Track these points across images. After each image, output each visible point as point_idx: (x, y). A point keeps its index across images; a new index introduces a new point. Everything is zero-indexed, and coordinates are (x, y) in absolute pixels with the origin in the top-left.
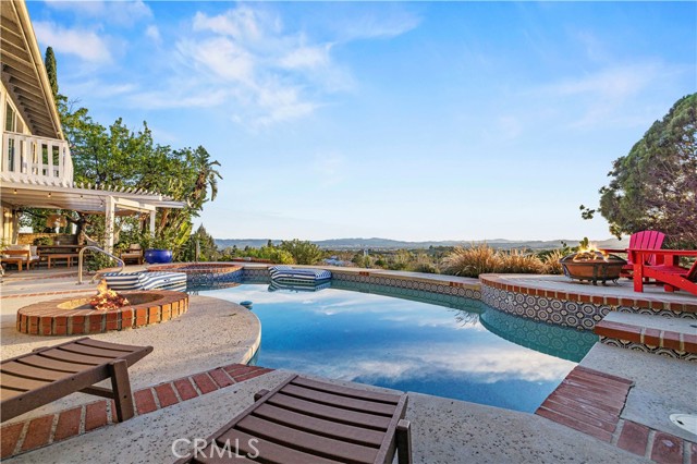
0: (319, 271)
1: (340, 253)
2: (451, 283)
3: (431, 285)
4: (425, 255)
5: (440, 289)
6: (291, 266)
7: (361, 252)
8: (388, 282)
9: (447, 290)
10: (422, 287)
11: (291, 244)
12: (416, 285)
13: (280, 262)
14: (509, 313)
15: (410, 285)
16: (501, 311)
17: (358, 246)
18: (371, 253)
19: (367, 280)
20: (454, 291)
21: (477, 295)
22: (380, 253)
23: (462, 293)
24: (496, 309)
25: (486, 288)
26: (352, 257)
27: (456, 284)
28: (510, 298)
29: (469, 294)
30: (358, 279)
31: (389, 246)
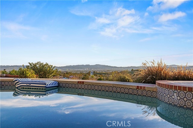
0: (49, 81)
1: (75, 74)
2: (138, 87)
3: (125, 89)
4: (129, 75)
5: (131, 91)
6: (34, 79)
7: (89, 73)
8: (96, 88)
9: (135, 92)
10: (119, 90)
11: (35, 65)
12: (115, 89)
13: (26, 77)
14: (175, 105)
15: (111, 89)
16: (170, 104)
17: (87, 69)
18: (95, 74)
19: (83, 87)
20: (140, 92)
21: (154, 94)
22: (100, 74)
23: (144, 93)
24: (166, 103)
25: (160, 89)
26: (83, 76)
27: (141, 87)
28: (175, 94)
29: (149, 94)
30: (77, 86)
31: (106, 69)
